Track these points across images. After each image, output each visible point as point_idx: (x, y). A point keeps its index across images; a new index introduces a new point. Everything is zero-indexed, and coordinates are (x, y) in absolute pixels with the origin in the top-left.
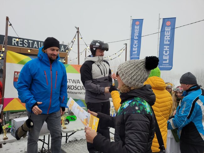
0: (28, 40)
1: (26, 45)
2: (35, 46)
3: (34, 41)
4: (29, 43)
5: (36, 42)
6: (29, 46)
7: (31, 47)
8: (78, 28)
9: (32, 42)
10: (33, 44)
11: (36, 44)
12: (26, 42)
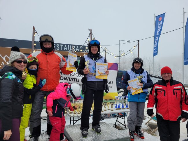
0: (60, 44)
1: (58, 48)
2: (65, 49)
3: (64, 45)
4: (60, 47)
5: (66, 46)
6: (60, 49)
7: (62, 50)
8: (91, 30)
9: (63, 45)
10: (63, 47)
11: (66, 47)
12: (58, 46)
